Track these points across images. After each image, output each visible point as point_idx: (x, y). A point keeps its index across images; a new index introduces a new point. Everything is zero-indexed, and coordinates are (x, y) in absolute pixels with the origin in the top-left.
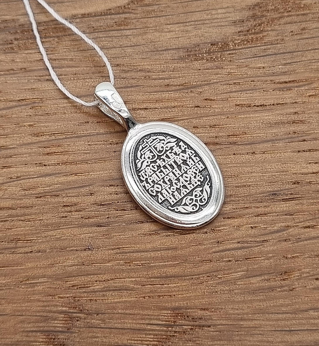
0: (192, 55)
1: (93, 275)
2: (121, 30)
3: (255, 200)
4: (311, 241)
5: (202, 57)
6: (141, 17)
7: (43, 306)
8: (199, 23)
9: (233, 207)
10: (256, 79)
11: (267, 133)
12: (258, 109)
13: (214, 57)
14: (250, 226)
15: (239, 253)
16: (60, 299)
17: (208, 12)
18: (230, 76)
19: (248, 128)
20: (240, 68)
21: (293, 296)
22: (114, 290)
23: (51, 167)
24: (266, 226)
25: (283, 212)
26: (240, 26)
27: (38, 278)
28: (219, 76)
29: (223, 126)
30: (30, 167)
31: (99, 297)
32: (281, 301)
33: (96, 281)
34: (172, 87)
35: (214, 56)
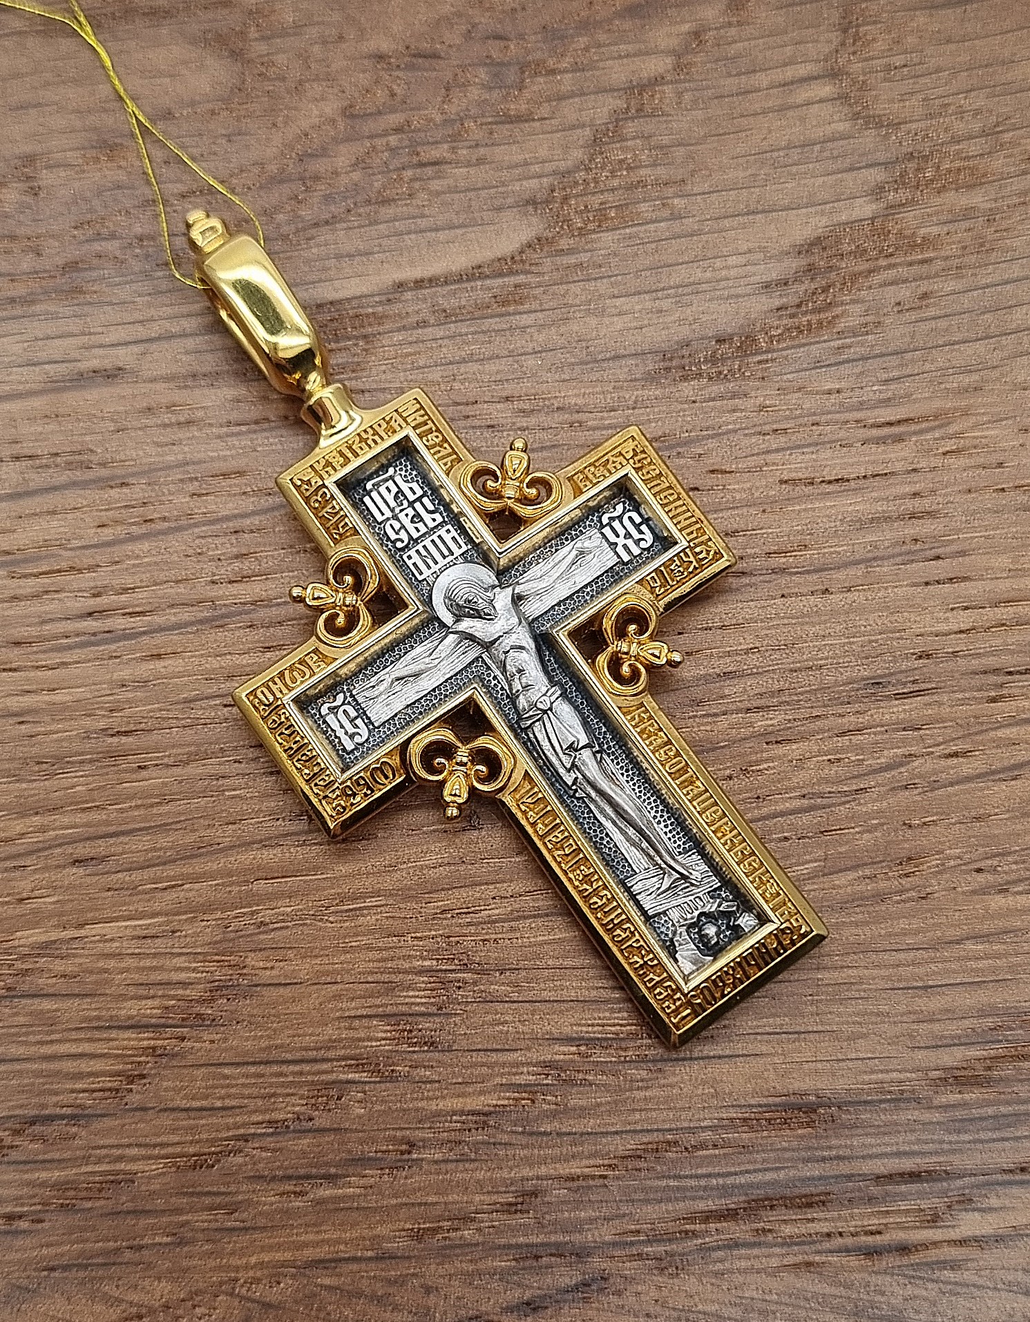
1: (486, 884)
3: (835, 699)
4: (961, 787)
7: (379, 961)
9: (787, 717)
11: (853, 544)
12: (831, 488)
14: (825, 758)
15: (806, 819)
16: (415, 943)
18: (762, 413)
19: (811, 534)
21: (929, 911)
22: (535, 916)
24: (861, 757)
25: (897, 724)
27: (363, 897)
29: (754, 532)
31: (502, 933)
32: (903, 924)
33: (494, 898)
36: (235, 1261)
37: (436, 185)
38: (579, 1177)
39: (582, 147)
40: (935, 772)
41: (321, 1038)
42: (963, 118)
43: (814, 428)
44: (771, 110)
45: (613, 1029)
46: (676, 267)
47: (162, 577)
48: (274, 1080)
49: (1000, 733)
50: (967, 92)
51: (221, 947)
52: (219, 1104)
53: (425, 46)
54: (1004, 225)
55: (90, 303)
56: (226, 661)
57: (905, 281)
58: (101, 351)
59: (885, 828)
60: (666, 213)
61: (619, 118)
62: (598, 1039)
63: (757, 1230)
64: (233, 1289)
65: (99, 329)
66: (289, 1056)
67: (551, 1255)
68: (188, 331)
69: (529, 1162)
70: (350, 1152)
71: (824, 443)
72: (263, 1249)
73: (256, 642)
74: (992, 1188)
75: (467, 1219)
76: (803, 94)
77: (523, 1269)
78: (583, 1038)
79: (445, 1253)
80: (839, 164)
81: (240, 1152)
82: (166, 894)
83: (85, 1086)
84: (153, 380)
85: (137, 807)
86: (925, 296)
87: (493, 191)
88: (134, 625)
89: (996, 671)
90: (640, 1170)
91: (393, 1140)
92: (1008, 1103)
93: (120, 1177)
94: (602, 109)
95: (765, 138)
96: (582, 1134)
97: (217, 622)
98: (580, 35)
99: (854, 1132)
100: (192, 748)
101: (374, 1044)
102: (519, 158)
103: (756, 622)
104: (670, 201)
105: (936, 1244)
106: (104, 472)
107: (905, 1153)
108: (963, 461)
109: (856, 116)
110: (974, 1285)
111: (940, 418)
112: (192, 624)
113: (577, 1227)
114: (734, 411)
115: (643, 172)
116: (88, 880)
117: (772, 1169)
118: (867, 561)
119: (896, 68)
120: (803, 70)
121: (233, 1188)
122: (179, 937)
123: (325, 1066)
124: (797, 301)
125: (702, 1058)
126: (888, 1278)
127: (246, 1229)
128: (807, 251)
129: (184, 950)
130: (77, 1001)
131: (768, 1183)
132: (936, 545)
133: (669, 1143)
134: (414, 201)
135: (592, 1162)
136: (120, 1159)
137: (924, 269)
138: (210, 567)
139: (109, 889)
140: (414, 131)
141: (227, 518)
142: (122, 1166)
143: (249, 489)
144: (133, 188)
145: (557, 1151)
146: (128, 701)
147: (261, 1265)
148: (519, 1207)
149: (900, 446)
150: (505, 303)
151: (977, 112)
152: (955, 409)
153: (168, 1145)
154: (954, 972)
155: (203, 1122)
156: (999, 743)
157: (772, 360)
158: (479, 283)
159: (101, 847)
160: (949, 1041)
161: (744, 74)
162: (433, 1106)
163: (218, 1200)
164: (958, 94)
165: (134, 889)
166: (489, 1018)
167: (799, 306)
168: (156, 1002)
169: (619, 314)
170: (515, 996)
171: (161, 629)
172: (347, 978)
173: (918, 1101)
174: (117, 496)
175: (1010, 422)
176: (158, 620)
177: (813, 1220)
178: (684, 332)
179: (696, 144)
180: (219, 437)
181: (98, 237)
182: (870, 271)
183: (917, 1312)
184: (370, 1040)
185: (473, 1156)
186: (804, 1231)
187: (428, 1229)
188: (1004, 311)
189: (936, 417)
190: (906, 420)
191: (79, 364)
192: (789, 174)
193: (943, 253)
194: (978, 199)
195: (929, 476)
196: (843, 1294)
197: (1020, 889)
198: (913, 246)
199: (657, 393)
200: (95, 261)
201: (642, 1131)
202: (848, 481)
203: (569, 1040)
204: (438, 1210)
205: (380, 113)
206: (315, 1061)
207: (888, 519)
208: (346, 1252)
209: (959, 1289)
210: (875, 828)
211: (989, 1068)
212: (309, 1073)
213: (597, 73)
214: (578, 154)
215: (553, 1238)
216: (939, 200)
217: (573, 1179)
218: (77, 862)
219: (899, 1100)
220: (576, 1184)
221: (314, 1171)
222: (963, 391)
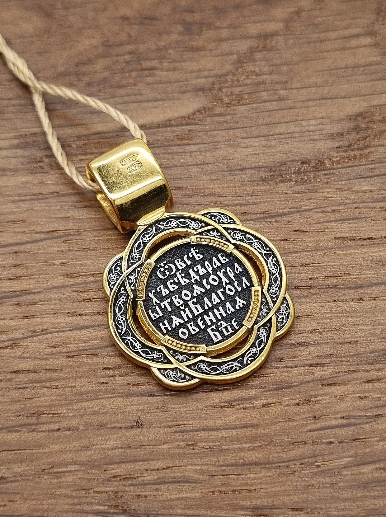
0: (276, 175)
2: (184, 145)
5: (290, 178)
6: (209, 130)
8: (285, 136)
10: (361, 206)
11: (377, 274)
12: (365, 242)
13: (306, 179)
14: (357, 395)
15: (344, 431)
17: (297, 123)
18: (326, 201)
19: (353, 267)
20: (339, 191)
23: (89, 317)
24: (380, 396)
26: (340, 141)
28: (313, 201)
29: (319, 265)
30: (61, 317)
34: (250, 215)
35: (306, 176)
37: (150, 80)
39: (231, 64)
43: (356, 210)
44: (336, 50)
46: (279, 125)
53: (151, 14)
60: (276, 97)
61: (252, 51)
71: (362, 218)
73: (19, 313)
76: (354, 43)
80: (373, 77)
94: (243, 46)
95: (332, 63)
98: (234, 11)
103: (318, 315)
104: (278, 91)
120: (355, 31)
128: (354, 119)
150: (182, 139)
157: (333, 174)
158: (168, 129)
161: (322, 32)
167: (349, 146)
169: (247, 147)
179: (294, 64)
199: (265, 188)
202: (375, 239)
213: (242, 29)
214: (229, 67)
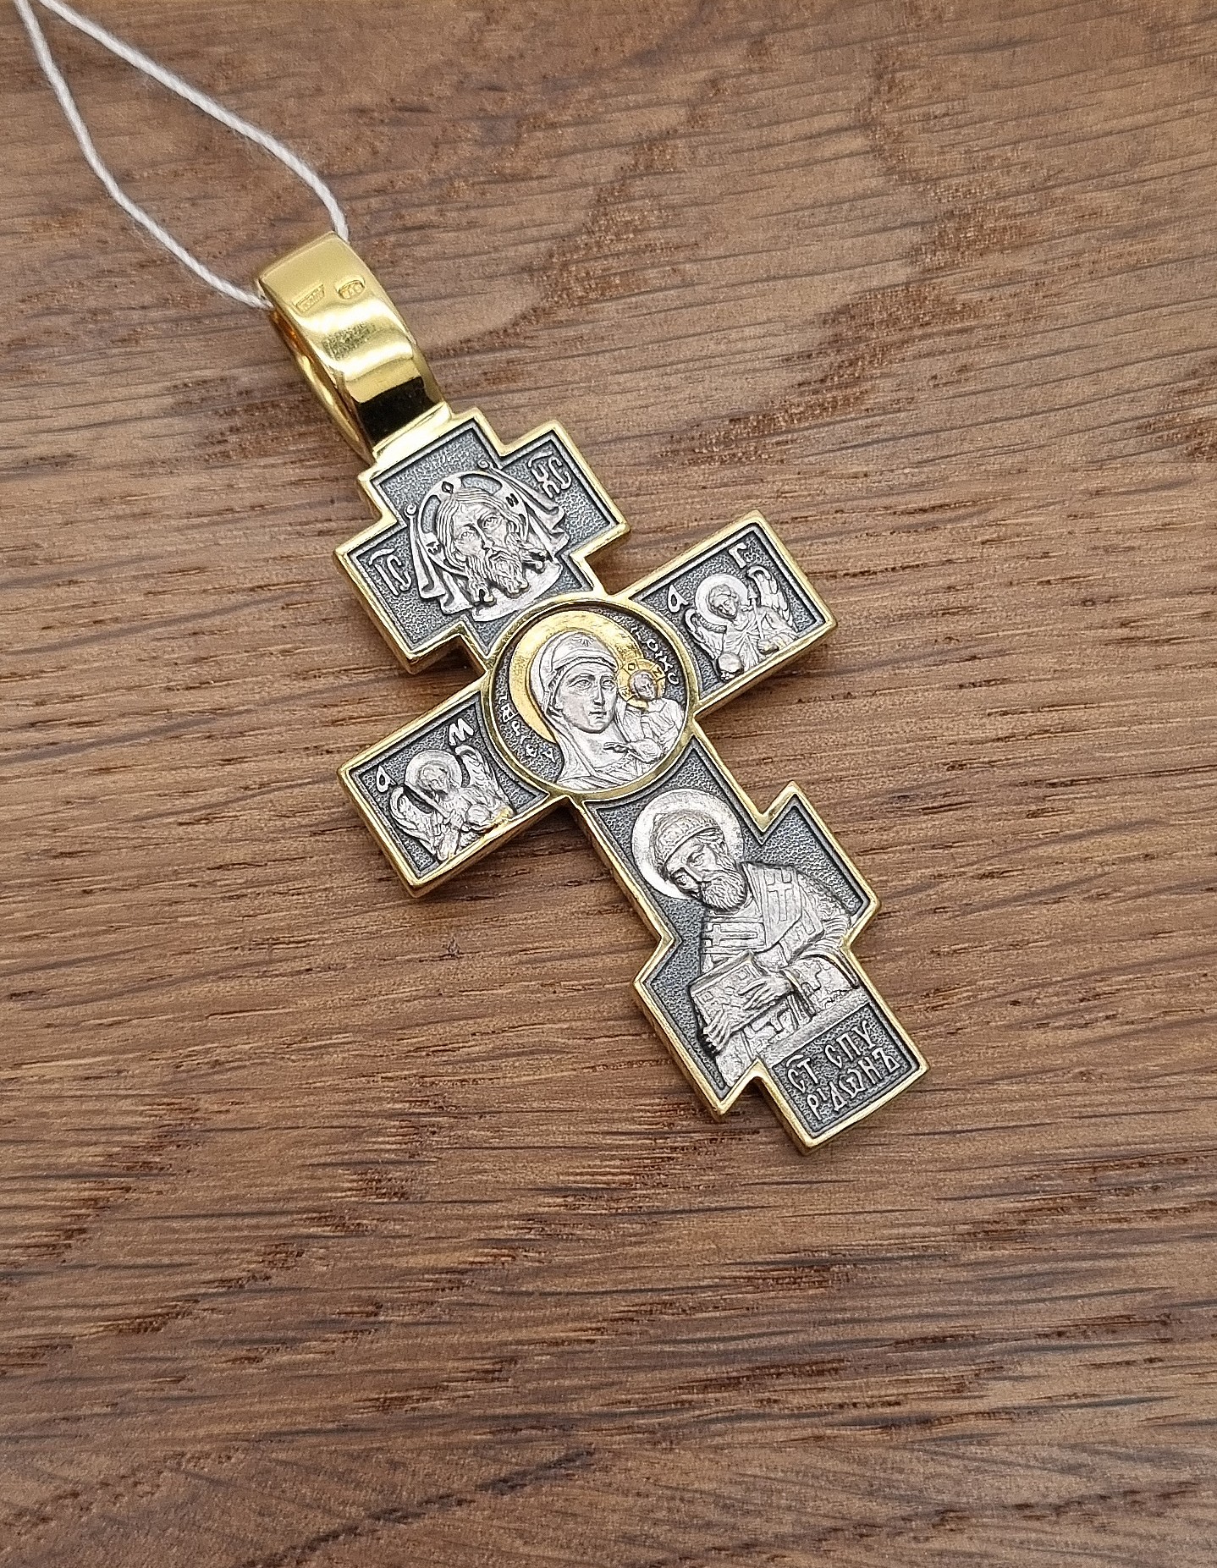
36: (182, 1434)
37: (421, 251)
38: (563, 1342)
39: (585, 207)
40: (968, 895)
41: (280, 1188)
42: (1008, 173)
43: (839, 515)
44: (795, 165)
45: (604, 1178)
46: (687, 340)
47: (113, 683)
48: (228, 1234)
49: (1041, 851)
50: (1015, 143)
51: (172, 1088)
52: (166, 1261)
53: (412, 99)
54: (1054, 289)
55: (37, 384)
56: (181, 775)
57: (943, 352)
58: (50, 437)
59: (910, 955)
60: (677, 280)
61: (625, 176)
62: (587, 1189)
63: (762, 1401)
64: (179, 1464)
65: (48, 413)
66: (244, 1208)
67: (533, 1428)
68: (145, 413)
69: (508, 1325)
70: (310, 1313)
71: (850, 532)
72: (212, 1420)
73: (215, 754)
74: (1025, 1354)
75: (438, 1388)
76: (830, 148)
77: (502, 1443)
78: (570, 1189)
79: (413, 1426)
80: (870, 225)
81: (191, 1313)
82: (111, 1030)
83: (19, 1241)
84: (107, 468)
85: (82, 935)
86: (963, 369)
87: (484, 257)
88: (81, 736)
89: (1037, 783)
90: (630, 1334)
91: (358, 1300)
92: (1045, 1260)
93: (57, 1341)
94: (606, 166)
95: (788, 197)
96: (568, 1294)
97: (172, 731)
98: (584, 85)
99: (870, 1292)
100: (143, 871)
101: (339, 1195)
102: (513, 221)
103: (769, 729)
104: (681, 267)
105: (961, 1416)
106: (51, 569)
107: (928, 1316)
108: (1003, 551)
109: (890, 171)
110: (1004, 1463)
111: (980, 505)
112: (145, 734)
113: (560, 1396)
114: (749, 497)
115: (651, 235)
116: (27, 1015)
117: (781, 1333)
118: (894, 662)
119: (936, 117)
120: (831, 121)
121: (180, 1354)
122: (126, 1077)
123: (283, 1220)
124: (821, 376)
125: (703, 1210)
126: (907, 1454)
127: (195, 1398)
128: (834, 321)
129: (130, 1092)
130: (12, 1148)
131: (775, 1349)
132: (972, 643)
133: (664, 1303)
134: (397, 270)
135: (578, 1325)
136: (56, 1321)
137: (963, 339)
138: (164, 672)
139: (49, 1026)
140: (397, 192)
141: (186, 619)
142: (58, 1329)
143: (210, 587)
144: (86, 257)
145: (540, 1314)
146: (73, 819)
147: (210, 1437)
148: (496, 1375)
149: (933, 534)
150: (497, 380)
151: (1025, 166)
152: (996, 494)
153: (109, 1306)
154: (987, 1115)
155: (150, 1280)
156: (1039, 862)
157: (792, 441)
158: (467, 359)
159: (40, 980)
160: (979, 1192)
161: (766, 125)
162: (403, 1263)
163: (164, 1366)
164: (1004, 145)
165: (77, 1026)
166: (467, 1166)
167: (822, 381)
168: (99, 1149)
169: (623, 392)
170: (495, 1142)
171: (111, 741)
172: (309, 1122)
173: (943, 1257)
174: (64, 596)
175: (1058, 507)
176: (107, 730)
177: (824, 1389)
178: (692, 411)
179: (712, 203)
180: (178, 530)
181: (48, 312)
182: (904, 342)
183: (939, 1492)
184: (335, 1190)
185: (446, 1318)
186: (814, 1401)
187: (396, 1398)
188: (1053, 385)
189: (974, 503)
190: (941, 506)
191: (25, 451)
192: (815, 234)
193: (985, 321)
194: (1025, 261)
195: (965, 567)
196: (857, 1472)
197: (1062, 1023)
198: (952, 314)
199: (663, 477)
200: (44, 338)
201: (633, 1291)
202: (875, 573)
203: (554, 1191)
204: (406, 1378)
205: (361, 172)
206: (272, 1213)
207: (919, 616)
208: (304, 1424)
209: (986, 1466)
210: (900, 956)
211: (1024, 1222)
212: (267, 1227)
213: (603, 126)
214: (579, 216)
215: (534, 1409)
216: (981, 263)
217: (557, 1344)
218: (14, 996)
219: (921, 1258)
220: (560, 1349)
221: (271, 1334)
222: (1004, 474)
